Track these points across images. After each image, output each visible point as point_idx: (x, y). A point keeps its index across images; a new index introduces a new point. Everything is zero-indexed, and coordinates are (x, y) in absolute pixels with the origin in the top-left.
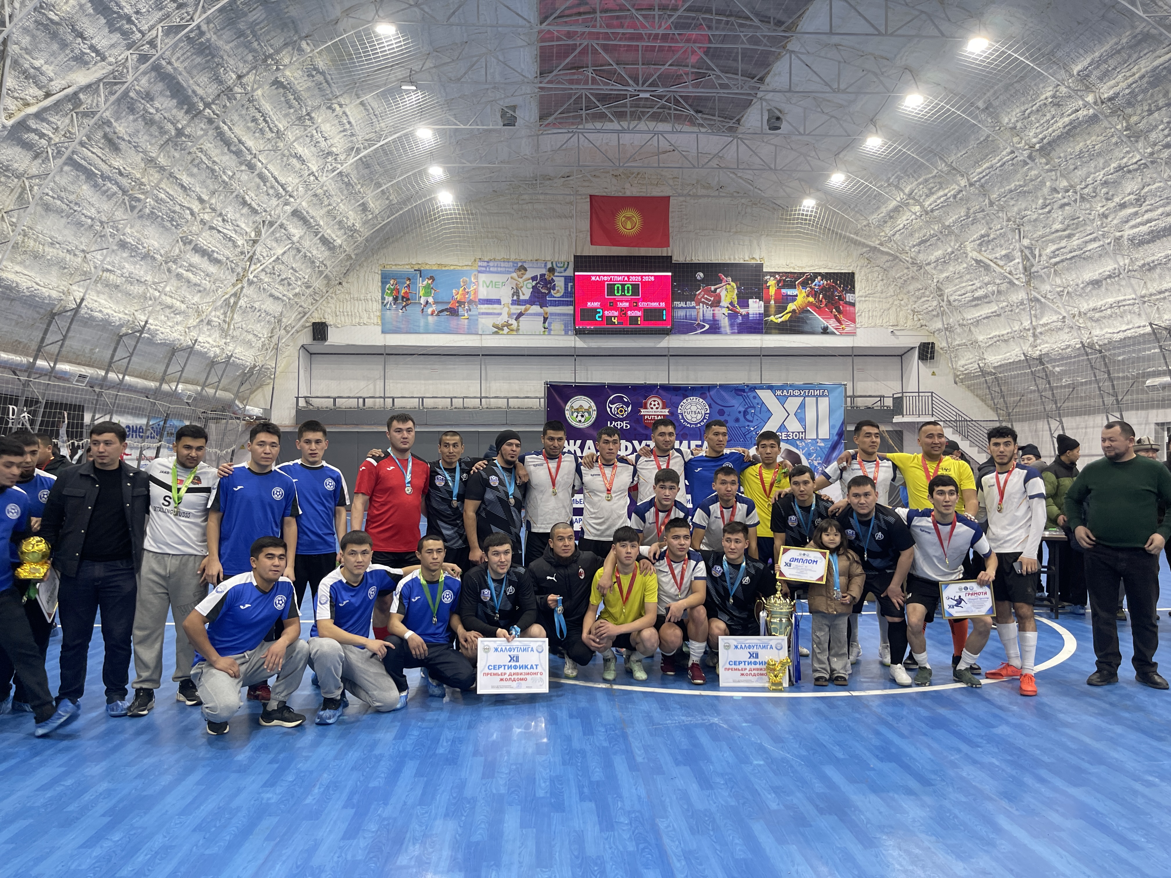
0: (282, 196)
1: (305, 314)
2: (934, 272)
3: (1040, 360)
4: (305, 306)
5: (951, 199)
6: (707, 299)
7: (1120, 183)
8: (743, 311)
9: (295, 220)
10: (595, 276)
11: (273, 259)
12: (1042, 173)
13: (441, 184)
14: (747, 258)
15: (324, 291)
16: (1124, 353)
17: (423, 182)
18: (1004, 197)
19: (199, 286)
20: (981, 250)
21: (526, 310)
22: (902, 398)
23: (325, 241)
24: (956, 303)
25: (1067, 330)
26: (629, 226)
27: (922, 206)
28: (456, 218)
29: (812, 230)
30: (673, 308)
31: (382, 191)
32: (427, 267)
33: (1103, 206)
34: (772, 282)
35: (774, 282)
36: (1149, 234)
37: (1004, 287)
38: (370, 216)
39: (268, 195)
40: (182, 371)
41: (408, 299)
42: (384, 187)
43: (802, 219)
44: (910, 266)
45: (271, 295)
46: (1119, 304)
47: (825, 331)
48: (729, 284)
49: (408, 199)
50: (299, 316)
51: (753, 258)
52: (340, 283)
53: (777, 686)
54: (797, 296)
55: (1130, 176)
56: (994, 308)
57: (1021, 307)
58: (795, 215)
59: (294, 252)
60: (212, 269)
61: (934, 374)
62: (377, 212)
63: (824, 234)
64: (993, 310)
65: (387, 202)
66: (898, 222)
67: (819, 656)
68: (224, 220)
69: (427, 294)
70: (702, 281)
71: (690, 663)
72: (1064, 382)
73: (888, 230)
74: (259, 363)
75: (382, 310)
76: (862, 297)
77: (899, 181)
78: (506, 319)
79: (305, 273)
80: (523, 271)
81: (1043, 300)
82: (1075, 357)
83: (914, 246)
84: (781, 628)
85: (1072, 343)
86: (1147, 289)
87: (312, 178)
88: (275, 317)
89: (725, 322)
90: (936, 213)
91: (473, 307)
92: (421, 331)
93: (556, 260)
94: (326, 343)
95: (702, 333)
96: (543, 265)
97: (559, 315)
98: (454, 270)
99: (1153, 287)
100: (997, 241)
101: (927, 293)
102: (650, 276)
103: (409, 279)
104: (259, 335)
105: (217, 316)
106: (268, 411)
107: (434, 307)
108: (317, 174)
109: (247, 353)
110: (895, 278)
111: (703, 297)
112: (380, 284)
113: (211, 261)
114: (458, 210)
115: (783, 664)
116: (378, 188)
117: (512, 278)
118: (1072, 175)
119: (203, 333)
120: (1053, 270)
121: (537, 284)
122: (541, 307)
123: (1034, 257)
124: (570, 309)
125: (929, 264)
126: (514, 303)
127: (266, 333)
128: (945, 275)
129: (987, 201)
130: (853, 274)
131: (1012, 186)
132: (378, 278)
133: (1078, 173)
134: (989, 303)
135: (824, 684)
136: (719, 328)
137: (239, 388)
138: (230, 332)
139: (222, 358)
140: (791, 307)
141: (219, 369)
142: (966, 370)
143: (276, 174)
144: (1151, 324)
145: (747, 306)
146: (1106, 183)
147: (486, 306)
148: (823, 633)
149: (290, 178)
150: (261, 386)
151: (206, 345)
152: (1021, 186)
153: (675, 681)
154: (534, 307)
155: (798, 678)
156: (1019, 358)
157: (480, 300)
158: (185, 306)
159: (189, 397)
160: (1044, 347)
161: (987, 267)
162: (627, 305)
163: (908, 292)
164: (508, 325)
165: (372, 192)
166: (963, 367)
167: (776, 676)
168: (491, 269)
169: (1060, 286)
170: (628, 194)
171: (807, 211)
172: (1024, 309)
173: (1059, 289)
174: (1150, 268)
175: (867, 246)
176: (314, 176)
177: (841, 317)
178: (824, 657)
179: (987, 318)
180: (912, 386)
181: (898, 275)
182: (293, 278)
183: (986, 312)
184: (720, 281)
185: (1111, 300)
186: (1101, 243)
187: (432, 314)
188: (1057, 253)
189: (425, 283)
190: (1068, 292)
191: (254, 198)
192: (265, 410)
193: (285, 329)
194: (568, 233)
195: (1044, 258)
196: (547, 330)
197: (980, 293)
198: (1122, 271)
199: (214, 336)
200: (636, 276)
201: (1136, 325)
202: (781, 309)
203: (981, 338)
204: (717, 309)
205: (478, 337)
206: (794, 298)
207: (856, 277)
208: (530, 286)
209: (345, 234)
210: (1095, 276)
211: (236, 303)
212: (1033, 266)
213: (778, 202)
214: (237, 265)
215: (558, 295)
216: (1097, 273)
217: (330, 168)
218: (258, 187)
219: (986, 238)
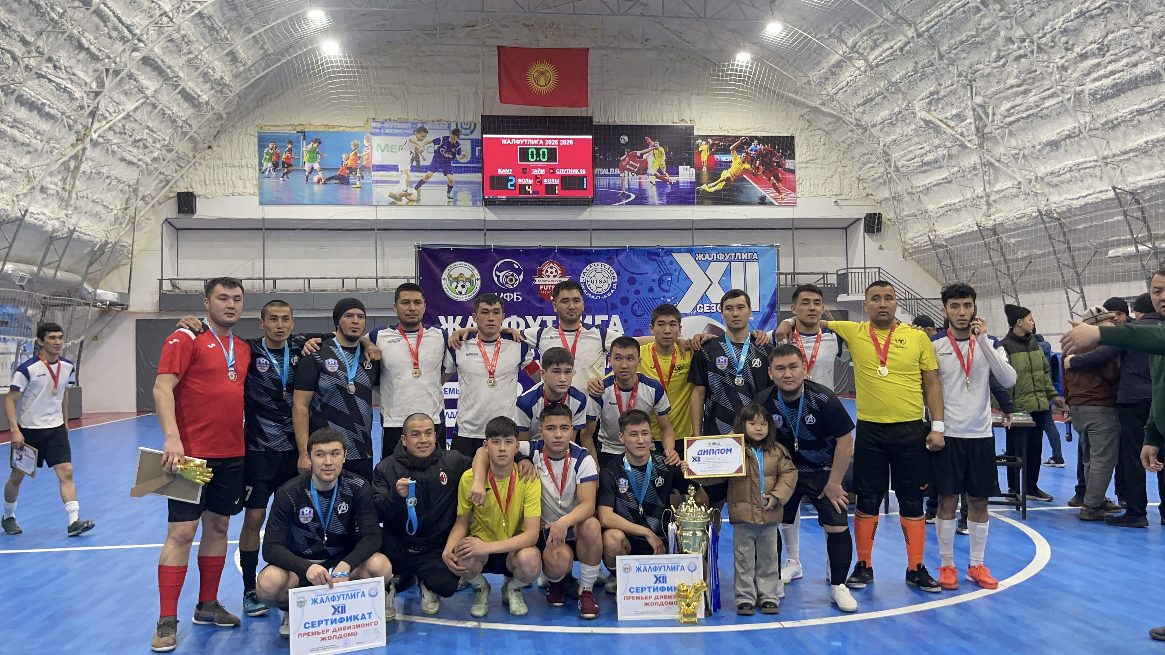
0: (128, 41)
1: (168, 182)
2: (880, 134)
3: (994, 231)
4: (167, 173)
5: (898, 52)
6: (632, 165)
7: (1081, 31)
8: (673, 179)
9: (148, 69)
10: (507, 139)
11: (122, 115)
12: (996, 20)
13: (325, 31)
14: (676, 120)
15: (191, 155)
16: (1086, 220)
17: (301, 27)
18: (955, 49)
19: (28, 145)
20: (930, 109)
21: (428, 177)
22: (846, 275)
23: (186, 96)
24: (904, 170)
25: (1024, 197)
26: (542, 82)
27: (866, 60)
28: (343, 71)
29: (747, 88)
30: (595, 176)
31: (254, 37)
32: (312, 129)
33: (1062, 58)
34: (704, 147)
35: (707, 146)
36: (1113, 87)
37: (955, 150)
38: (242, 68)
39: (111, 37)
40: (10, 248)
41: (290, 165)
42: (255, 33)
43: (736, 75)
44: (854, 128)
45: (123, 159)
46: (1078, 167)
47: (763, 201)
48: (657, 149)
49: (287, 50)
50: (161, 185)
51: (683, 120)
52: (210, 147)
53: (689, 619)
54: (731, 162)
55: (1091, 22)
56: (944, 174)
57: (974, 172)
58: (728, 70)
59: (149, 108)
60: (44, 126)
61: (881, 248)
62: (250, 63)
63: (760, 93)
64: (944, 176)
65: (262, 52)
66: (841, 79)
67: (743, 577)
68: (55, 67)
69: (312, 159)
70: (627, 145)
71: (580, 593)
72: (1019, 255)
73: (830, 89)
74: (112, 239)
75: (260, 178)
76: (802, 163)
77: (841, 32)
78: (404, 187)
79: (165, 134)
80: (423, 134)
81: (997, 164)
82: (1031, 226)
83: (858, 106)
84: (694, 543)
85: (1029, 211)
86: (1110, 149)
87: (165, 19)
88: (129, 186)
89: (652, 192)
90: (881, 68)
91: (366, 174)
92: (306, 201)
93: (461, 120)
94: (195, 217)
95: (627, 204)
96: (446, 127)
97: (466, 183)
98: (343, 132)
99: (1117, 147)
100: (947, 100)
101: (873, 158)
102: (568, 140)
103: (290, 142)
104: (111, 207)
105: (53, 183)
106: (125, 296)
107: (320, 175)
108: (171, 15)
109: (96, 228)
110: (838, 142)
111: (628, 163)
112: (257, 148)
113: (41, 116)
114: (346, 62)
115: (697, 590)
116: (250, 33)
117: (410, 141)
118: (1028, 23)
119: (37, 203)
120: (1007, 130)
121: (439, 148)
122: (445, 175)
123: (987, 116)
124: (477, 177)
125: (874, 126)
126: (413, 169)
127: (118, 205)
128: (893, 137)
129: (936, 53)
130: (792, 138)
131: (964, 37)
132: (255, 140)
133: (1035, 20)
134: (940, 168)
135: (749, 612)
136: (646, 199)
137: (88, 268)
138: (72, 202)
139: (63, 233)
140: (725, 174)
141: (59, 246)
142: (915, 243)
143: (119, 12)
144: (1114, 188)
145: (677, 173)
146: (1065, 31)
147: (381, 173)
148: (747, 548)
149: (137, 19)
150: (117, 267)
151: (41, 217)
152: (973, 36)
153: (564, 614)
154: (436, 174)
155: (717, 605)
156: (972, 229)
157: (374, 166)
158: (11, 170)
159: (22, 279)
160: (998, 217)
161: (937, 129)
162: (543, 171)
163: (853, 158)
164: (407, 195)
165: (242, 38)
166: (912, 240)
167: (688, 605)
168: (387, 131)
169: (1015, 149)
170: (542, 45)
171: (742, 66)
172: (976, 175)
173: (1014, 152)
174: (1113, 125)
175: (808, 106)
176: (167, 16)
177: (780, 185)
178: (749, 579)
179: (938, 184)
180: (857, 261)
181: (842, 139)
182: (150, 140)
183: (937, 178)
184: (647, 145)
185: (1070, 163)
186: (1060, 99)
187: (318, 182)
188: (1012, 111)
189: (310, 146)
190: (1024, 156)
191: (93, 40)
192: (121, 294)
193: (143, 199)
194: (474, 90)
195: (998, 117)
196: (453, 200)
197: (929, 158)
198: (1082, 130)
199: (51, 207)
200: (552, 140)
201: (1098, 190)
202: (714, 177)
203: (931, 207)
204: (643, 177)
205: (373, 208)
206: (728, 165)
207: (796, 141)
208: (432, 150)
209: (212, 88)
210: (1054, 137)
211: (77, 168)
212: (986, 126)
213: (710, 57)
214: (75, 121)
215: (465, 160)
216: (1055, 133)
217: (187, 8)
218: (97, 28)
219: (936, 96)
